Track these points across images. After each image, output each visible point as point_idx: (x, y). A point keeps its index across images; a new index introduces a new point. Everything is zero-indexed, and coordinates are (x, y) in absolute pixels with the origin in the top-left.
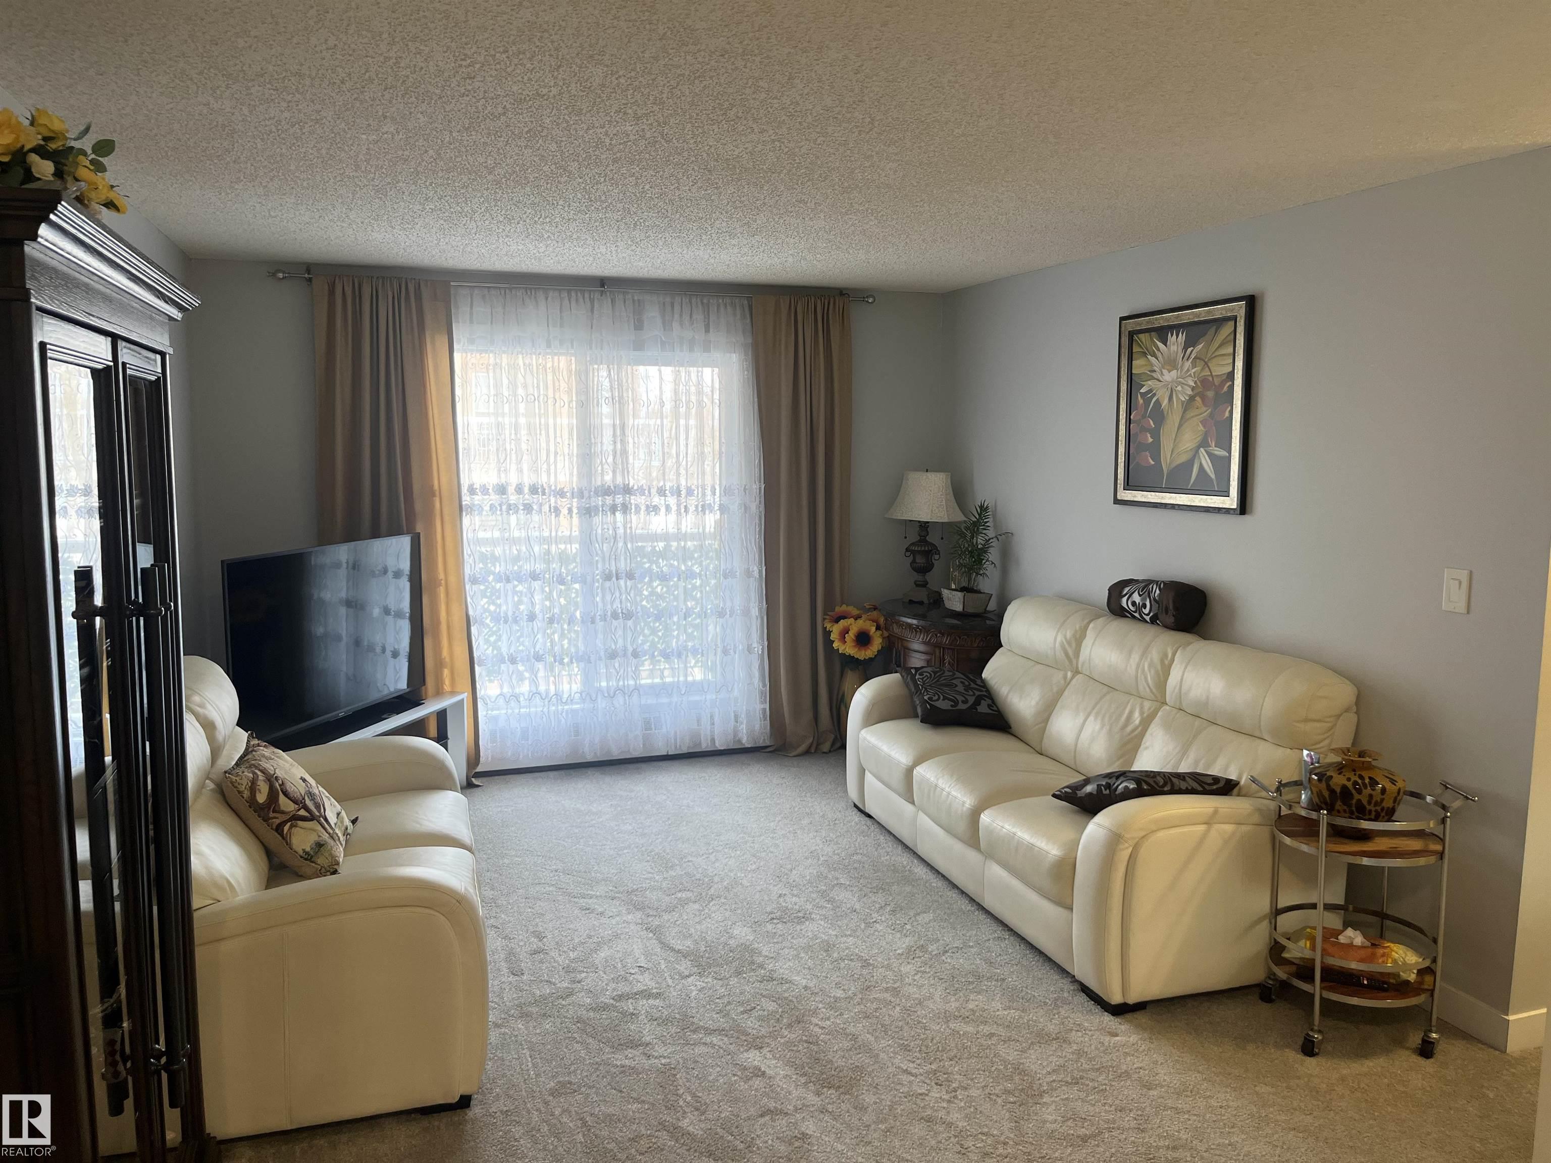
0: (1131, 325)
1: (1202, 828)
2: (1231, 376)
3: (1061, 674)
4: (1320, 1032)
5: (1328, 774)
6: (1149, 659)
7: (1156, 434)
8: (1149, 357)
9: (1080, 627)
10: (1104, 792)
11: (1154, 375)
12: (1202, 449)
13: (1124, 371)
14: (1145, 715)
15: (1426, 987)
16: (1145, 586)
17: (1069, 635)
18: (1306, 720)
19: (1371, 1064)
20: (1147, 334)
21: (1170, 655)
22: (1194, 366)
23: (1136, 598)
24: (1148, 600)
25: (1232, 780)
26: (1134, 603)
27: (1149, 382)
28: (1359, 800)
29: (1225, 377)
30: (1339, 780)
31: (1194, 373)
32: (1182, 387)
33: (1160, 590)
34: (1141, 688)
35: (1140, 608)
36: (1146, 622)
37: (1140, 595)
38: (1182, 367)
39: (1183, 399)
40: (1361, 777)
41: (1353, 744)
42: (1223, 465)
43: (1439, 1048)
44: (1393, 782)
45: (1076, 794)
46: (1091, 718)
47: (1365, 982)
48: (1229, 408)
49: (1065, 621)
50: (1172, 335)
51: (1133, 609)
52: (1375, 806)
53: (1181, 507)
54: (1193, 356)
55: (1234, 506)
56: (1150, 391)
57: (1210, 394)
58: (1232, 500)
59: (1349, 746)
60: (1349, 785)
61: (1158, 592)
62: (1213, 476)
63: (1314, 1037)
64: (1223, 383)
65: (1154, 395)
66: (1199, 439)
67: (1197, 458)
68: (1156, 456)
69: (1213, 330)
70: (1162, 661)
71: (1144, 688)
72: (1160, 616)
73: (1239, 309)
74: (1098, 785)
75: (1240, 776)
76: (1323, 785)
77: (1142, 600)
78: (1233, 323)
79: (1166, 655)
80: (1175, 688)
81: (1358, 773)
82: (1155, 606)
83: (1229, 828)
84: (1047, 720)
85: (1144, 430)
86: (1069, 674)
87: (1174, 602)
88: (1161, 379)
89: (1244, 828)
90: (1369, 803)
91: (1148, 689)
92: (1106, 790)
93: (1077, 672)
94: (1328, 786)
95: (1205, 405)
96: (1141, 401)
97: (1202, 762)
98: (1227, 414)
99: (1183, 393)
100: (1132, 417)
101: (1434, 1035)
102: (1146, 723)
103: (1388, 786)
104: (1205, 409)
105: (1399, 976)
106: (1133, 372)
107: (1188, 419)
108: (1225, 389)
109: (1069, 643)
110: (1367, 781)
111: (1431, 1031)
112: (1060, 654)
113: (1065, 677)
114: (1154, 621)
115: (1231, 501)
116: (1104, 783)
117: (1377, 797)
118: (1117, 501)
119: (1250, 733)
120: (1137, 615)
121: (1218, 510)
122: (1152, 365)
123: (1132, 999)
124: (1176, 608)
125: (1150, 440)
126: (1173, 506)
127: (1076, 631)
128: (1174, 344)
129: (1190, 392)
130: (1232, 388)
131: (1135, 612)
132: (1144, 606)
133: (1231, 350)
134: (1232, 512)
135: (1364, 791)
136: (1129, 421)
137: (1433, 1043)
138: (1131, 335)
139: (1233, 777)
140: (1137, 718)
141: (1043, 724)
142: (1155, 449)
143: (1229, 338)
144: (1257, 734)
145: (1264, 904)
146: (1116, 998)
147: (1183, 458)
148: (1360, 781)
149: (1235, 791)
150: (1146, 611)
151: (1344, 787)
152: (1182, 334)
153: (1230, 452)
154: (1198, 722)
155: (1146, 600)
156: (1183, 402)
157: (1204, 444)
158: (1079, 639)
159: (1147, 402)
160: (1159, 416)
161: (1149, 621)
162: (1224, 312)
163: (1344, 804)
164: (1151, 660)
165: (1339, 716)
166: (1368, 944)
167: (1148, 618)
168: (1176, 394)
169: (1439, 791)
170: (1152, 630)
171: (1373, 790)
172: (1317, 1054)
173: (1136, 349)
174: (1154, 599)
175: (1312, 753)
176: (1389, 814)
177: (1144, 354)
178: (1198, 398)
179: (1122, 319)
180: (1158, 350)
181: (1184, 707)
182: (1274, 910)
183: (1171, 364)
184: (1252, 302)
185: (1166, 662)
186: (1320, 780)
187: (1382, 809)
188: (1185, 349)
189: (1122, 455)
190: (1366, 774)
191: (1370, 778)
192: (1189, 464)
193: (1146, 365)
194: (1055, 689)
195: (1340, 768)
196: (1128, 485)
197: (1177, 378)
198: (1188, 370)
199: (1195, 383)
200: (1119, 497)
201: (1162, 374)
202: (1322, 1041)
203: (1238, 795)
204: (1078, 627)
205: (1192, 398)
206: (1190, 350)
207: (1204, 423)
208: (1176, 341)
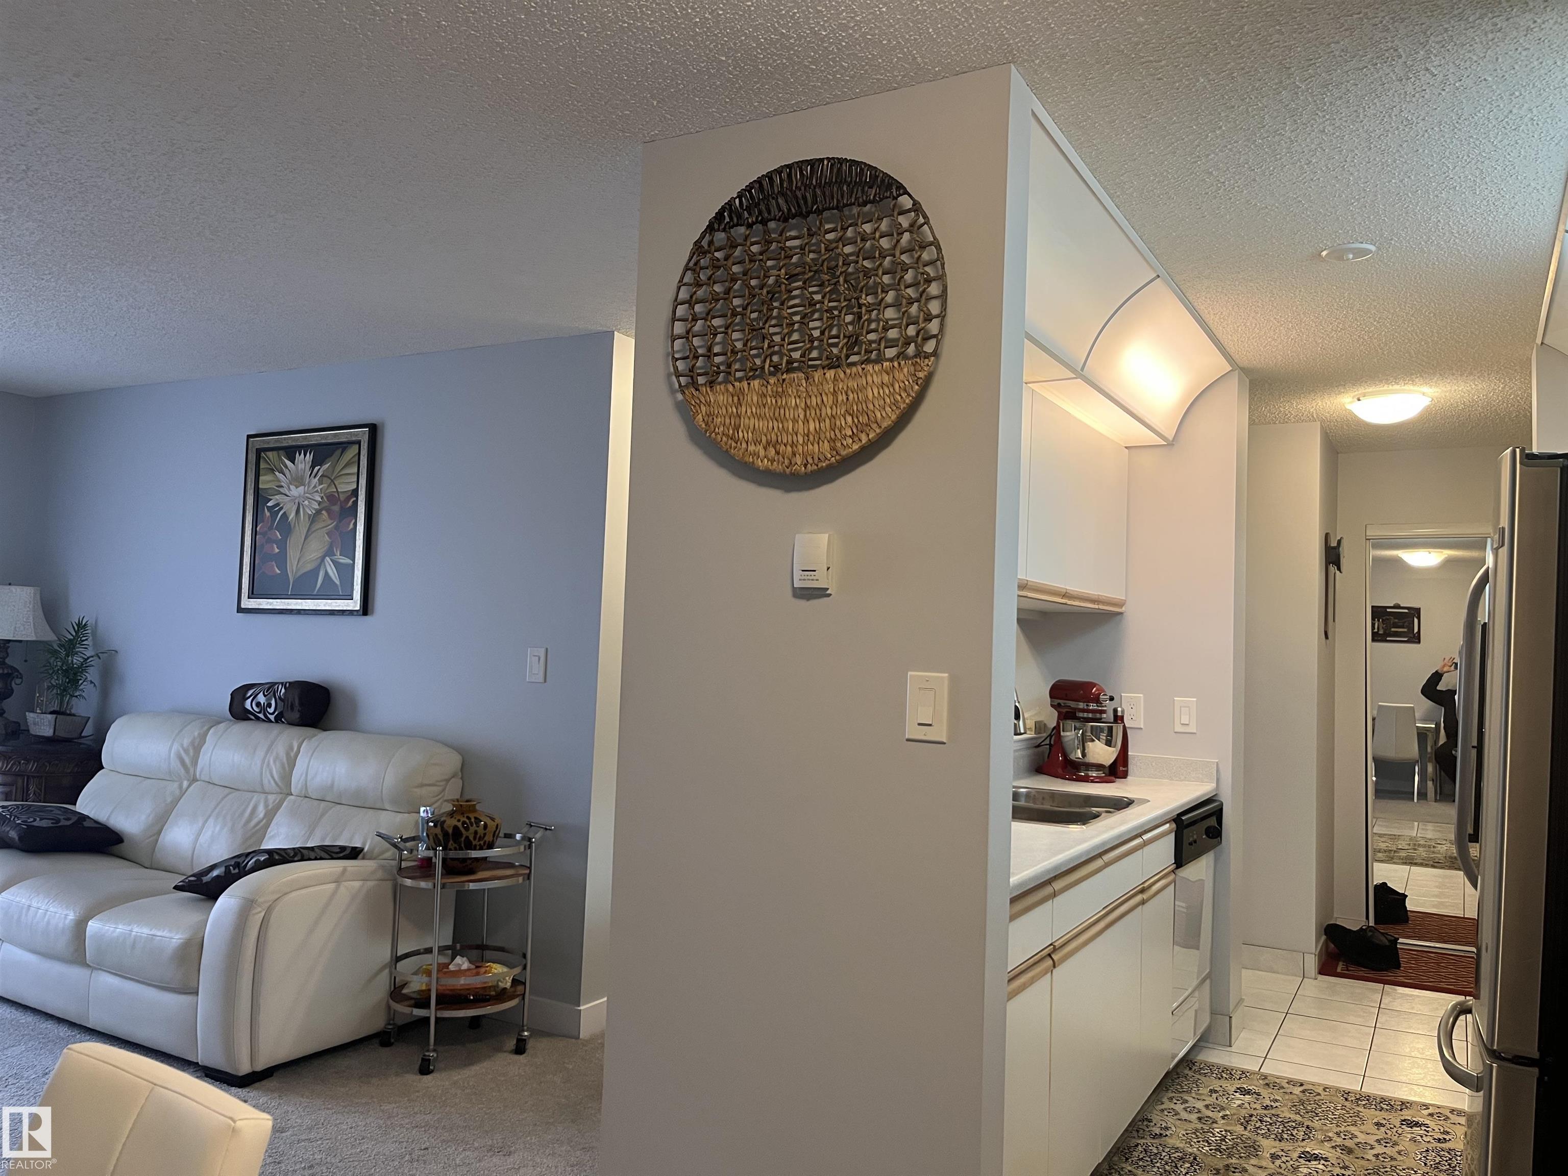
0: (258, 442)
1: (333, 886)
2: (355, 492)
3: (176, 785)
4: (434, 1050)
5: (442, 819)
6: (274, 754)
7: (283, 545)
8: (277, 473)
9: (199, 734)
10: (233, 872)
11: (281, 490)
12: (328, 558)
13: (251, 485)
14: (270, 807)
15: (518, 993)
16: (270, 688)
17: (186, 742)
18: (422, 785)
19: (478, 1068)
20: (275, 453)
21: (295, 749)
22: (321, 482)
23: (261, 699)
24: (273, 699)
25: (356, 848)
26: (258, 704)
27: (277, 497)
28: (467, 837)
29: (350, 493)
30: (451, 823)
31: (321, 489)
32: (309, 502)
33: (285, 689)
34: (265, 782)
35: (263, 708)
36: (271, 721)
37: (265, 696)
38: (309, 482)
39: (310, 513)
40: (468, 818)
41: (461, 796)
42: (346, 572)
43: (530, 1044)
44: (493, 819)
45: (202, 880)
46: (211, 821)
47: (472, 998)
48: (353, 521)
49: (181, 731)
50: (300, 455)
51: (257, 710)
52: (479, 841)
53: (307, 612)
54: (320, 474)
55: (358, 608)
56: (278, 505)
57: (336, 508)
58: (356, 602)
59: (458, 797)
60: (459, 825)
61: (283, 690)
62: (337, 582)
63: (429, 1056)
64: (348, 499)
65: (282, 508)
66: (324, 549)
67: (322, 567)
68: (282, 564)
69: (339, 451)
70: (288, 754)
71: (269, 782)
72: (285, 715)
73: (363, 434)
74: (226, 867)
75: (364, 843)
76: (438, 831)
77: (267, 700)
78: (357, 446)
79: (291, 748)
80: (301, 775)
81: (466, 815)
82: (280, 704)
83: (357, 884)
84: (159, 833)
85: (270, 541)
86: (185, 784)
87: (300, 699)
88: (288, 493)
89: (370, 884)
90: (475, 838)
91: (272, 782)
92: (234, 869)
93: (195, 780)
94: (442, 828)
95: (331, 519)
96: (268, 514)
97: (330, 835)
98: (351, 526)
99: (311, 507)
100: (258, 529)
101: (526, 1033)
102: (270, 815)
103: (489, 822)
104: (329, 522)
105: (497, 986)
106: (261, 486)
107: (315, 531)
108: (350, 503)
109: (186, 751)
110: (473, 820)
111: (524, 1031)
112: (175, 764)
113: (181, 787)
114: (278, 720)
115: (355, 604)
116: (233, 863)
117: (481, 831)
118: (240, 610)
119: (372, 806)
120: (261, 716)
121: (342, 612)
122: (279, 481)
123: (260, 1066)
124: (301, 704)
125: (277, 550)
126: (299, 612)
127: (194, 738)
128: (301, 463)
129: (317, 507)
130: (356, 503)
131: (259, 713)
132: (269, 705)
133: (356, 470)
134: (355, 613)
135: (471, 828)
136: (255, 533)
137: (525, 1040)
138: (259, 452)
139: (358, 845)
140: (261, 812)
141: (154, 837)
142: (282, 559)
143: (353, 460)
144: (378, 806)
145: (386, 954)
146: (244, 1068)
147: (309, 567)
148: (468, 821)
149: (361, 856)
150: (271, 710)
151: (456, 828)
152: (310, 454)
153: (354, 560)
154: (323, 804)
155: (271, 700)
156: (310, 516)
157: (330, 553)
158: (197, 747)
159: (274, 515)
160: (286, 527)
161: (273, 720)
162: (349, 436)
163: (455, 842)
164: (277, 754)
165: (448, 781)
166: (473, 967)
167: (272, 717)
168: (303, 508)
169: (525, 829)
170: (276, 729)
171: (478, 827)
172: (432, 1072)
173: (263, 465)
174: (280, 698)
175: (428, 808)
176: (491, 846)
177: (272, 471)
178: (324, 512)
179: (249, 437)
180: (286, 467)
181: (311, 795)
182: (394, 958)
183: (298, 481)
184: (374, 430)
185: (292, 754)
186: (435, 826)
187: (485, 843)
188: (313, 467)
189: (246, 565)
190: (472, 816)
191: (476, 818)
192: (315, 572)
193: (273, 481)
194: (169, 800)
195: (451, 814)
196: (253, 593)
197: (304, 493)
198: (315, 487)
199: (322, 498)
200: (243, 606)
201: (289, 489)
202: (436, 1059)
203: (363, 858)
204: (196, 734)
205: (318, 512)
206: (317, 468)
207: (329, 534)
208: (304, 461)
